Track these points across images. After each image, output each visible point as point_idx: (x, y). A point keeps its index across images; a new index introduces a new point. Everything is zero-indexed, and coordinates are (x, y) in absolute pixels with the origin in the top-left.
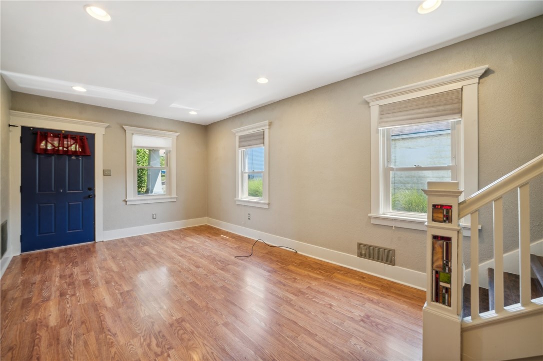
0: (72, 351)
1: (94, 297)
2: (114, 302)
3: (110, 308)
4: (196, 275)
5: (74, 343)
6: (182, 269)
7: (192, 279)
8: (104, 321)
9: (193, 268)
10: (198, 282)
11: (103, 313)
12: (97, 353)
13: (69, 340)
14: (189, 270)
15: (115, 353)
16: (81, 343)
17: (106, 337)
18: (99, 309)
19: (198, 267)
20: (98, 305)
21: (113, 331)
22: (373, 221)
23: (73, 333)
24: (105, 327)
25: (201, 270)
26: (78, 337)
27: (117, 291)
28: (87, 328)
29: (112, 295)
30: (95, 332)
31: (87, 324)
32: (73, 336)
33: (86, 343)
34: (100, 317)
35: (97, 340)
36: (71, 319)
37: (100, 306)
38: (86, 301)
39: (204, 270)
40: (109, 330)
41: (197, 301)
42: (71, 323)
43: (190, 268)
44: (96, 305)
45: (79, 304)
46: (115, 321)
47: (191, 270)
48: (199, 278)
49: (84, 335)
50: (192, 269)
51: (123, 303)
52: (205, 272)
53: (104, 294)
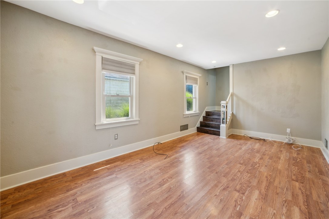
0: (286, 184)
1: (261, 208)
2: (253, 191)
3: (258, 190)
5: (285, 187)
8: (267, 186)
11: (264, 190)
12: (277, 177)
13: (287, 190)
15: (270, 172)
16: (282, 185)
17: (270, 179)
18: (265, 194)
20: (263, 197)
21: (266, 179)
22: (184, 116)
23: (284, 192)
24: (268, 183)
26: (282, 188)
27: (244, 198)
28: (277, 189)
29: (249, 198)
30: (274, 184)
31: (276, 191)
32: (285, 191)
33: (280, 183)
34: (267, 189)
35: (274, 181)
36: (284, 202)
37: (263, 195)
38: (269, 209)
40: (267, 180)
42: (284, 199)
44: (264, 198)
45: (275, 211)
46: (262, 181)
49: (279, 187)
51: (249, 187)
53: (253, 204)
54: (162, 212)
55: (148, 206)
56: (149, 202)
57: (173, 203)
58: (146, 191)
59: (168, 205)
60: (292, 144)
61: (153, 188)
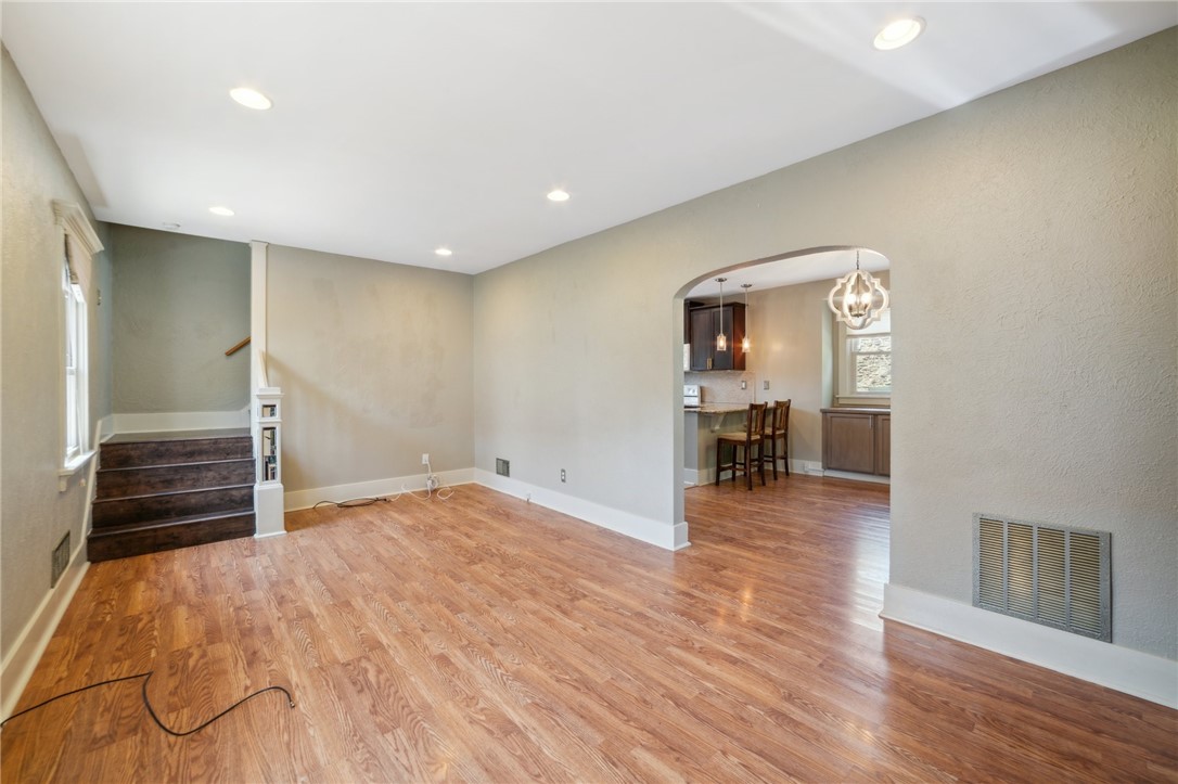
4: (450, 630)
6: (488, 654)
7: (461, 620)
9: (458, 658)
10: (447, 612)
14: (469, 647)
19: (443, 660)
25: (437, 646)
39: (426, 648)
41: (451, 581)
43: (467, 656)
47: (462, 648)
48: (442, 623)
50: (459, 653)
52: (426, 640)
54: (642, 729)
55: (619, 764)
56: (600, 762)
57: (606, 704)
58: (538, 776)
59: (615, 715)
60: (434, 491)
61: (519, 753)
